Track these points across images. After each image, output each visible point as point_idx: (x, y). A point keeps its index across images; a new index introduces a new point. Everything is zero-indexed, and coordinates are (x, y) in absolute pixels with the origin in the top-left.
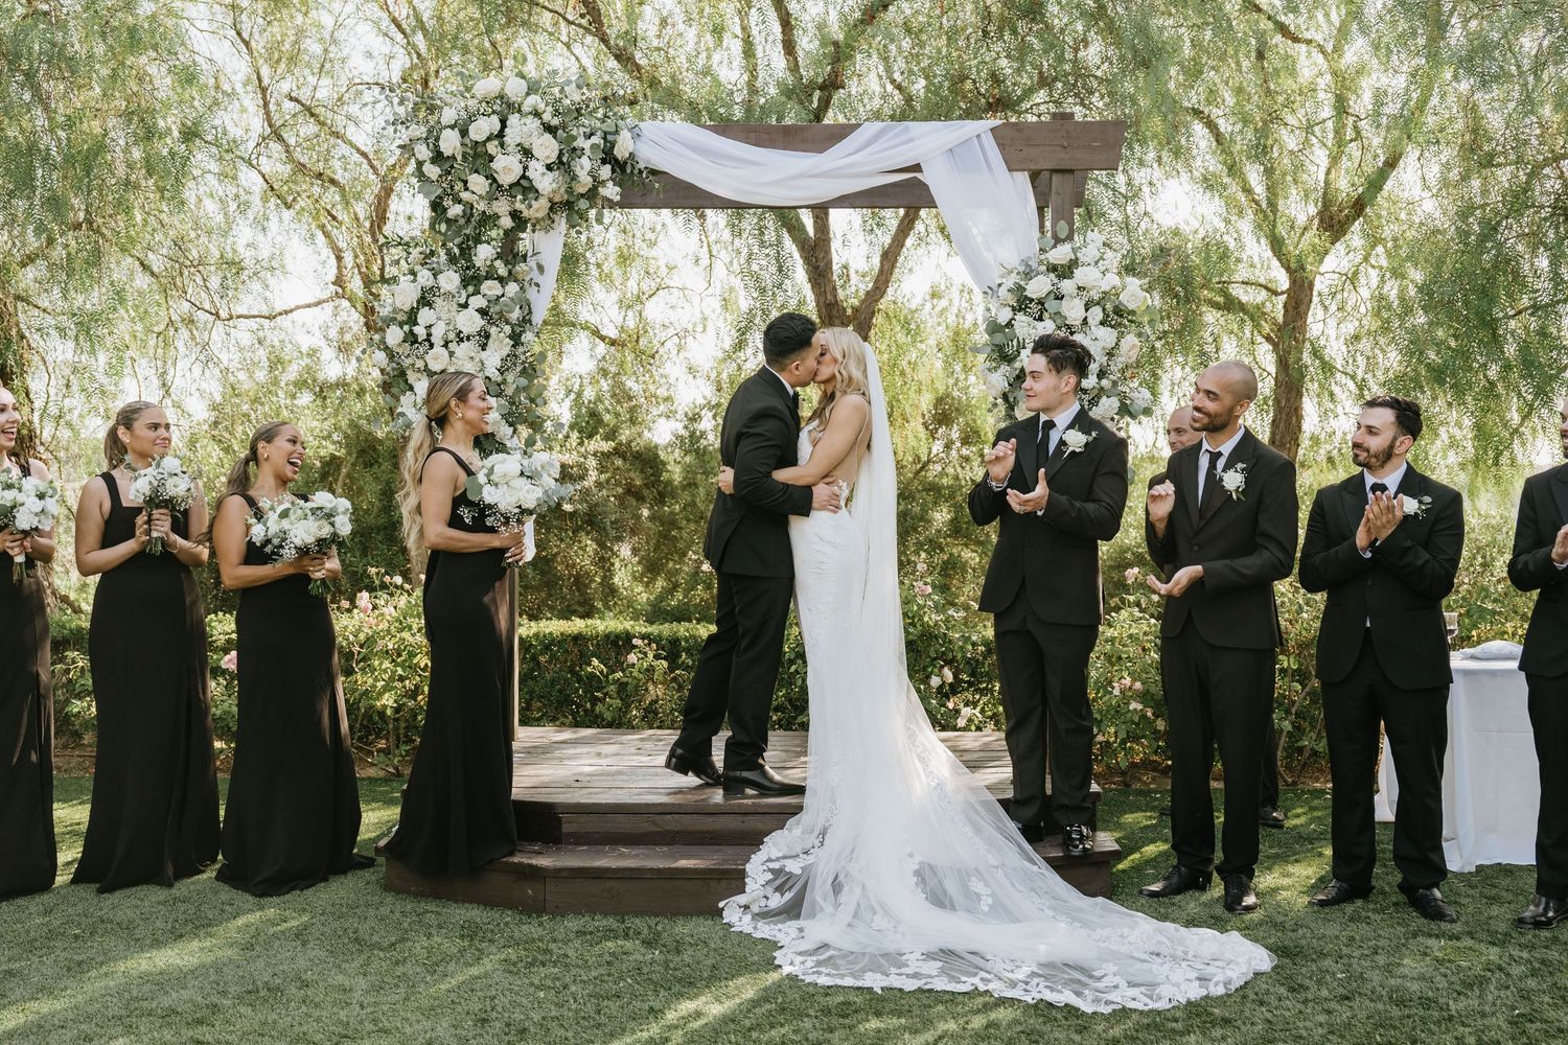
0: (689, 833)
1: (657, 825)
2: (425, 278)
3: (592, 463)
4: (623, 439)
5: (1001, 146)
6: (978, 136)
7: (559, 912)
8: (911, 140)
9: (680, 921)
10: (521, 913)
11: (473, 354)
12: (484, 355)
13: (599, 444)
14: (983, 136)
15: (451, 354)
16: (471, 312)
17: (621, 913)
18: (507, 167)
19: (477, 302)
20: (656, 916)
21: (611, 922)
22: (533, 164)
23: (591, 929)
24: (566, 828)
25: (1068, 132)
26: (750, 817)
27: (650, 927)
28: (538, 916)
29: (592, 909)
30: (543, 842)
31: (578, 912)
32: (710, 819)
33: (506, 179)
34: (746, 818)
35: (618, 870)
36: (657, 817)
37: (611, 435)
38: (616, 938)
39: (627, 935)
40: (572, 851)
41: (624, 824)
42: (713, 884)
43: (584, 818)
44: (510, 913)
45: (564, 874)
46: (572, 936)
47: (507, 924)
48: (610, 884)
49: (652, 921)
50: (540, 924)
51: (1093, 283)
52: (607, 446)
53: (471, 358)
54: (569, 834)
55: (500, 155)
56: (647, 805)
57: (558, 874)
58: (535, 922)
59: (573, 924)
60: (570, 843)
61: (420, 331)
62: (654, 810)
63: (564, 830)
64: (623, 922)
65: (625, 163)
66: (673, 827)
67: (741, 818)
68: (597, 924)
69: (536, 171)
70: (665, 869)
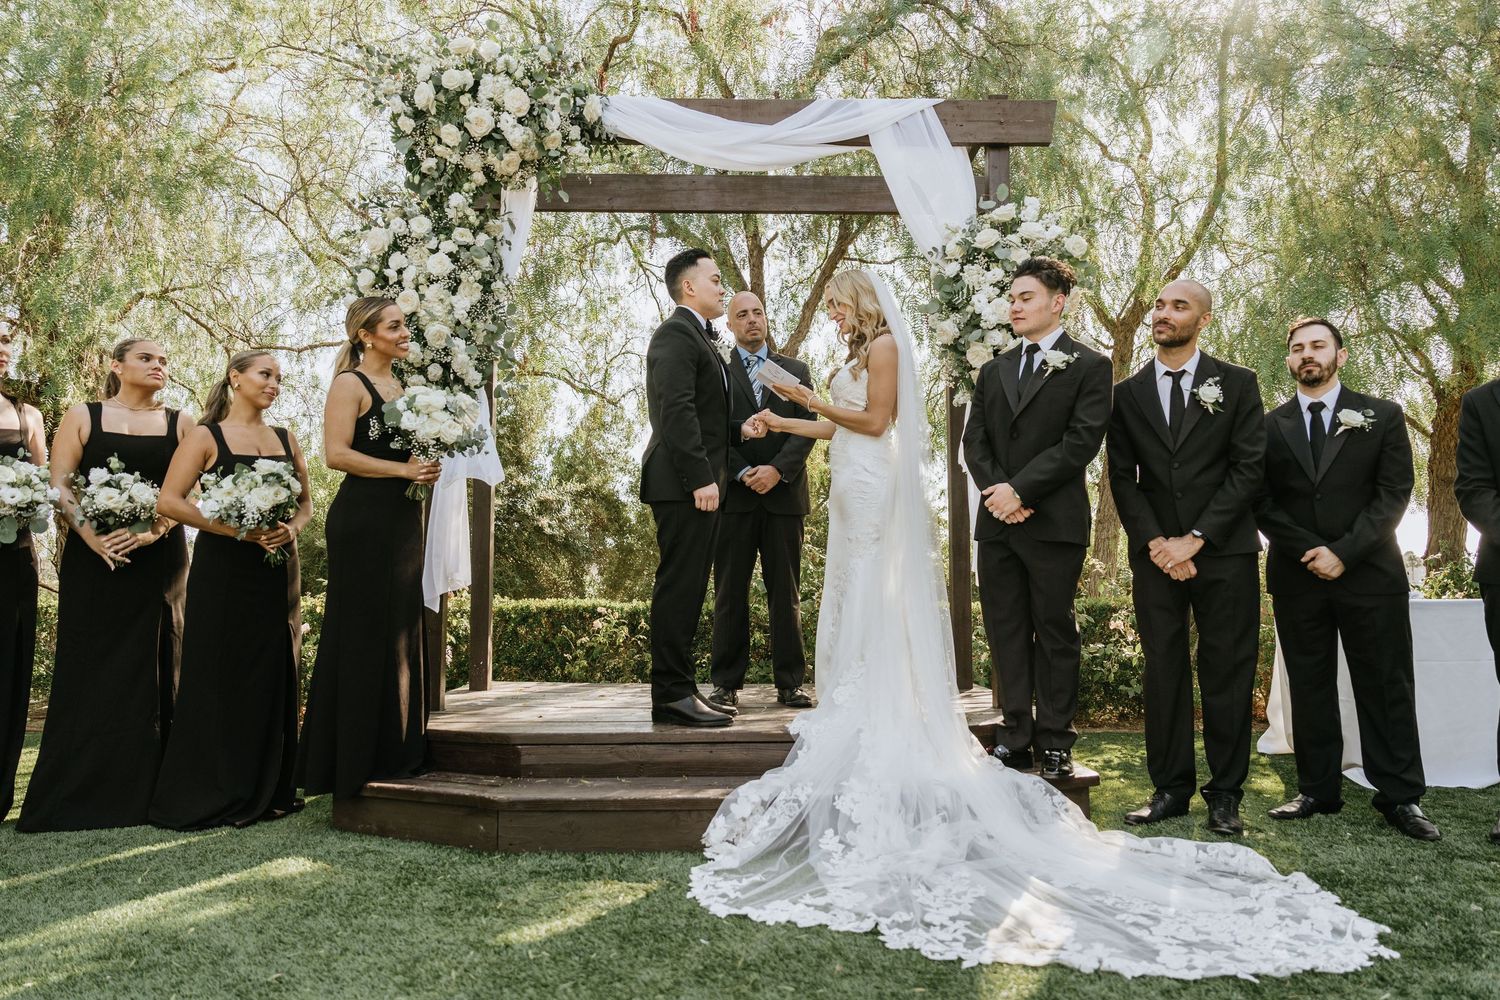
0: (654, 764)
1: (621, 757)
2: (398, 225)
3: (567, 499)
4: (594, 484)
5: (944, 122)
6: (922, 111)
7: (512, 850)
8: (860, 114)
9: (647, 860)
10: (471, 851)
11: (442, 297)
12: (454, 299)
13: (574, 486)
14: (927, 112)
15: (422, 297)
16: (441, 256)
17: (581, 851)
18: (479, 119)
19: (449, 246)
20: (620, 852)
21: (570, 860)
22: (504, 116)
23: (547, 869)
24: (526, 760)
25: (1004, 110)
26: (719, 747)
27: (613, 865)
28: (490, 855)
29: (550, 846)
30: (501, 776)
31: (534, 850)
32: (675, 749)
33: (478, 131)
34: (714, 748)
35: (578, 802)
36: (621, 749)
37: (584, 479)
38: (574, 879)
39: (588, 875)
40: (530, 783)
41: (587, 755)
42: (683, 817)
43: (544, 750)
44: (459, 851)
45: (519, 807)
46: (525, 877)
47: (453, 864)
48: (569, 818)
49: (616, 859)
50: (492, 864)
51: (1038, 235)
52: (580, 487)
53: (441, 300)
54: (529, 767)
55: (472, 107)
56: (611, 735)
57: (512, 805)
58: (485, 862)
59: (527, 863)
60: (530, 776)
61: (391, 273)
62: (618, 740)
63: (523, 762)
64: (584, 860)
65: (593, 127)
66: (639, 758)
67: (709, 747)
68: (554, 862)
69: (507, 123)
70: (630, 801)
